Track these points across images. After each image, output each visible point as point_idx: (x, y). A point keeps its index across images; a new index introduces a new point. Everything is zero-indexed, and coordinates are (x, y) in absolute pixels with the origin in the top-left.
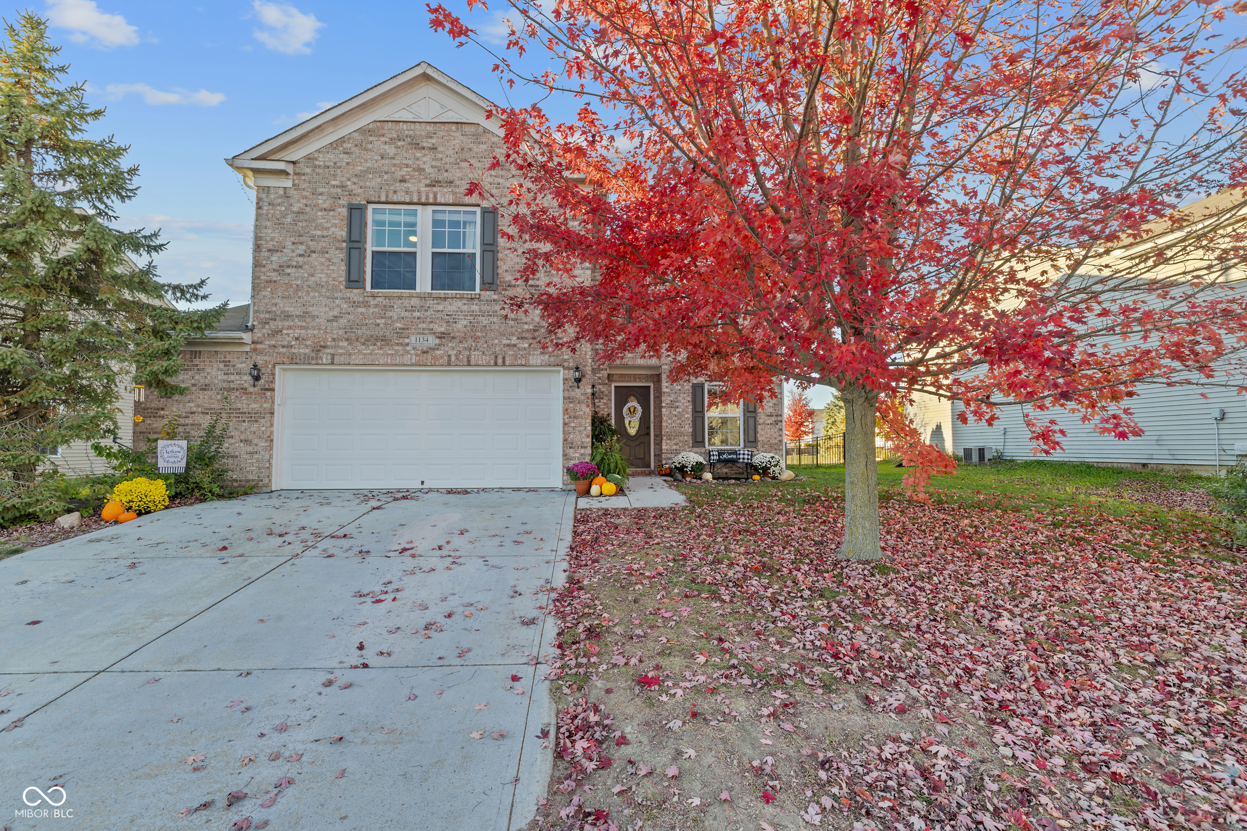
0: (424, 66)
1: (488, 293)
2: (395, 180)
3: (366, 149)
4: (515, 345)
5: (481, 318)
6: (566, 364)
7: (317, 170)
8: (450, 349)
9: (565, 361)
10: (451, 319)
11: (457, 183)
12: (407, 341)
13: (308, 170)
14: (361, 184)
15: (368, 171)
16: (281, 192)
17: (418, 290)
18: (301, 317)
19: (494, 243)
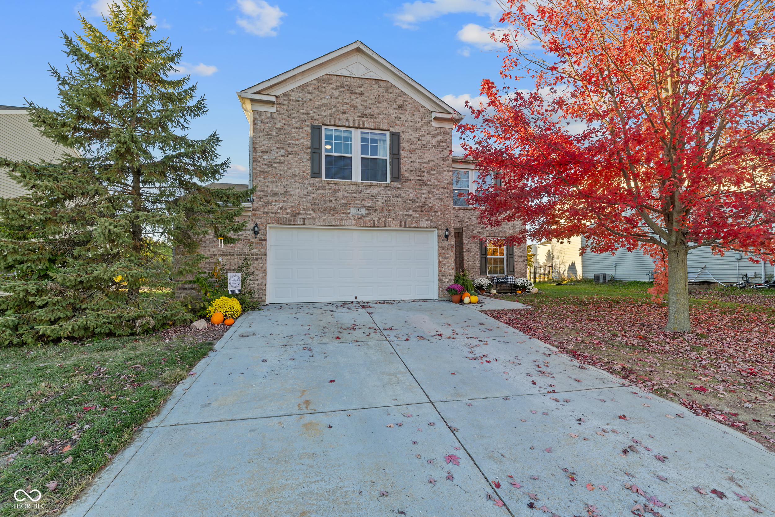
0: (359, 43)
1: (396, 183)
2: (339, 112)
3: (321, 92)
4: (411, 215)
5: (391, 199)
6: (440, 227)
7: (291, 103)
8: (375, 217)
9: (439, 225)
10: (374, 199)
11: (376, 116)
12: (349, 211)
13: (286, 102)
14: (319, 113)
15: (323, 105)
16: (269, 115)
17: (353, 180)
18: (284, 195)
19: (399, 154)
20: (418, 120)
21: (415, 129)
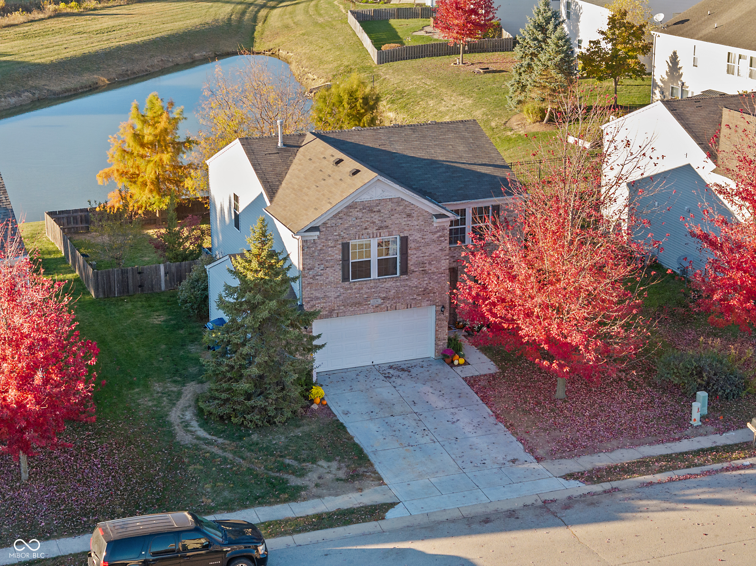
0: (378, 177)
1: (404, 276)
2: (362, 229)
3: (349, 216)
4: (415, 299)
5: (401, 288)
6: (437, 304)
8: (388, 304)
9: (437, 302)
10: (388, 290)
11: (390, 227)
12: (369, 303)
13: (324, 229)
14: (347, 233)
15: (351, 226)
17: (372, 278)
18: (323, 298)
19: (407, 253)
20: (423, 223)
21: (420, 230)
